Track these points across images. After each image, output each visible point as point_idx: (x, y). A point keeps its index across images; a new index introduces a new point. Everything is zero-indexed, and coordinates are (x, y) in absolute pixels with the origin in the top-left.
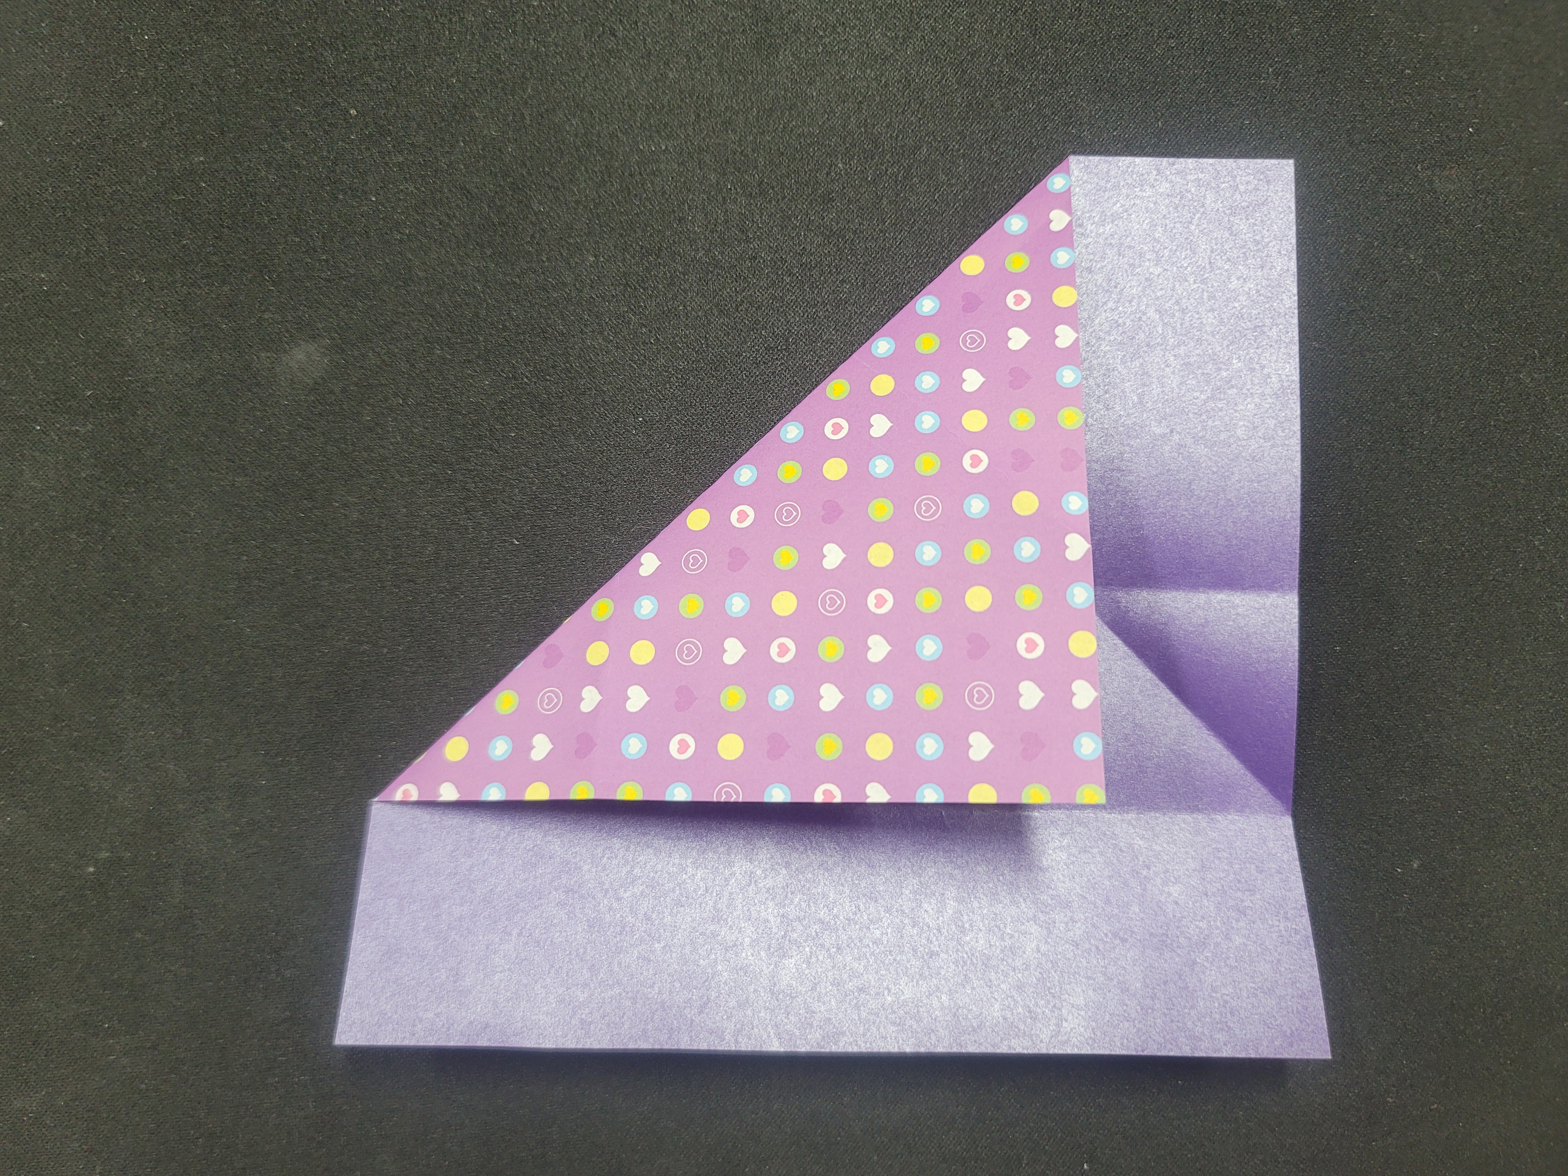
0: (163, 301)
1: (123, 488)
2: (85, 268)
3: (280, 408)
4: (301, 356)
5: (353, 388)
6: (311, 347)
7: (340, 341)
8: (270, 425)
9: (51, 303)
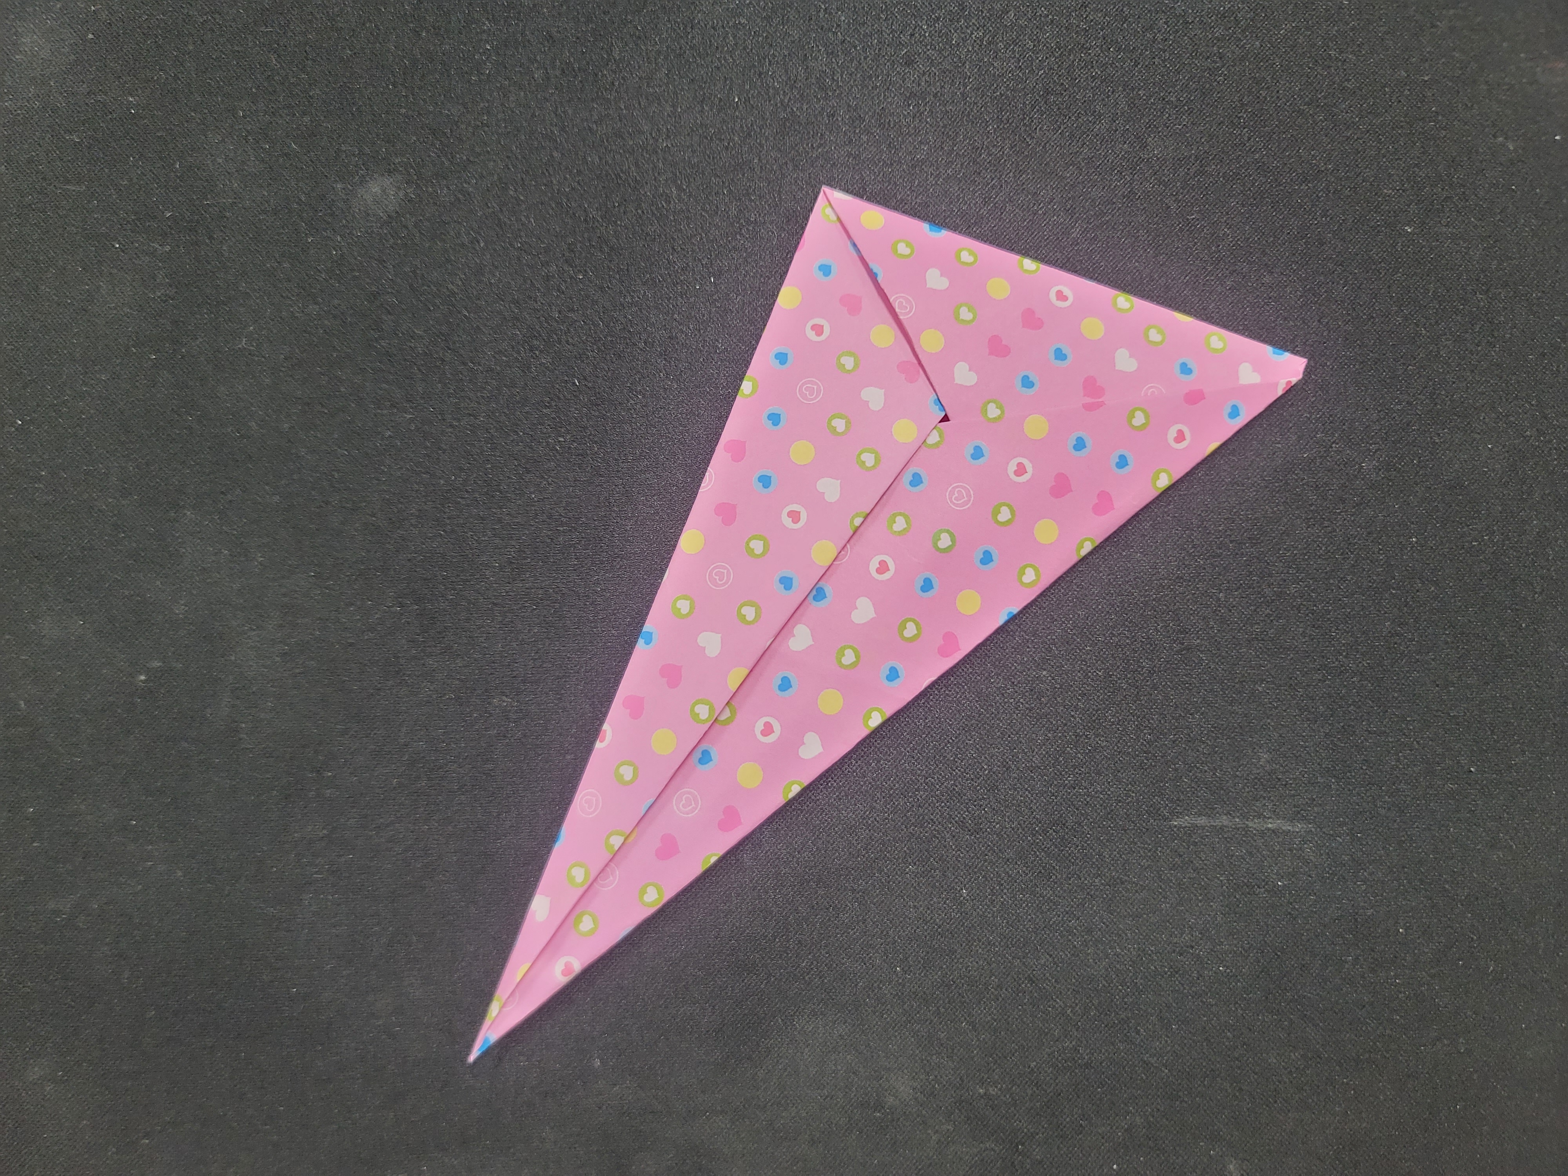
0: (244, 129)
2: (172, 93)
3: (352, 239)
4: (376, 189)
5: (427, 224)
6: (387, 181)
7: (415, 177)
8: (342, 255)
9: (137, 126)
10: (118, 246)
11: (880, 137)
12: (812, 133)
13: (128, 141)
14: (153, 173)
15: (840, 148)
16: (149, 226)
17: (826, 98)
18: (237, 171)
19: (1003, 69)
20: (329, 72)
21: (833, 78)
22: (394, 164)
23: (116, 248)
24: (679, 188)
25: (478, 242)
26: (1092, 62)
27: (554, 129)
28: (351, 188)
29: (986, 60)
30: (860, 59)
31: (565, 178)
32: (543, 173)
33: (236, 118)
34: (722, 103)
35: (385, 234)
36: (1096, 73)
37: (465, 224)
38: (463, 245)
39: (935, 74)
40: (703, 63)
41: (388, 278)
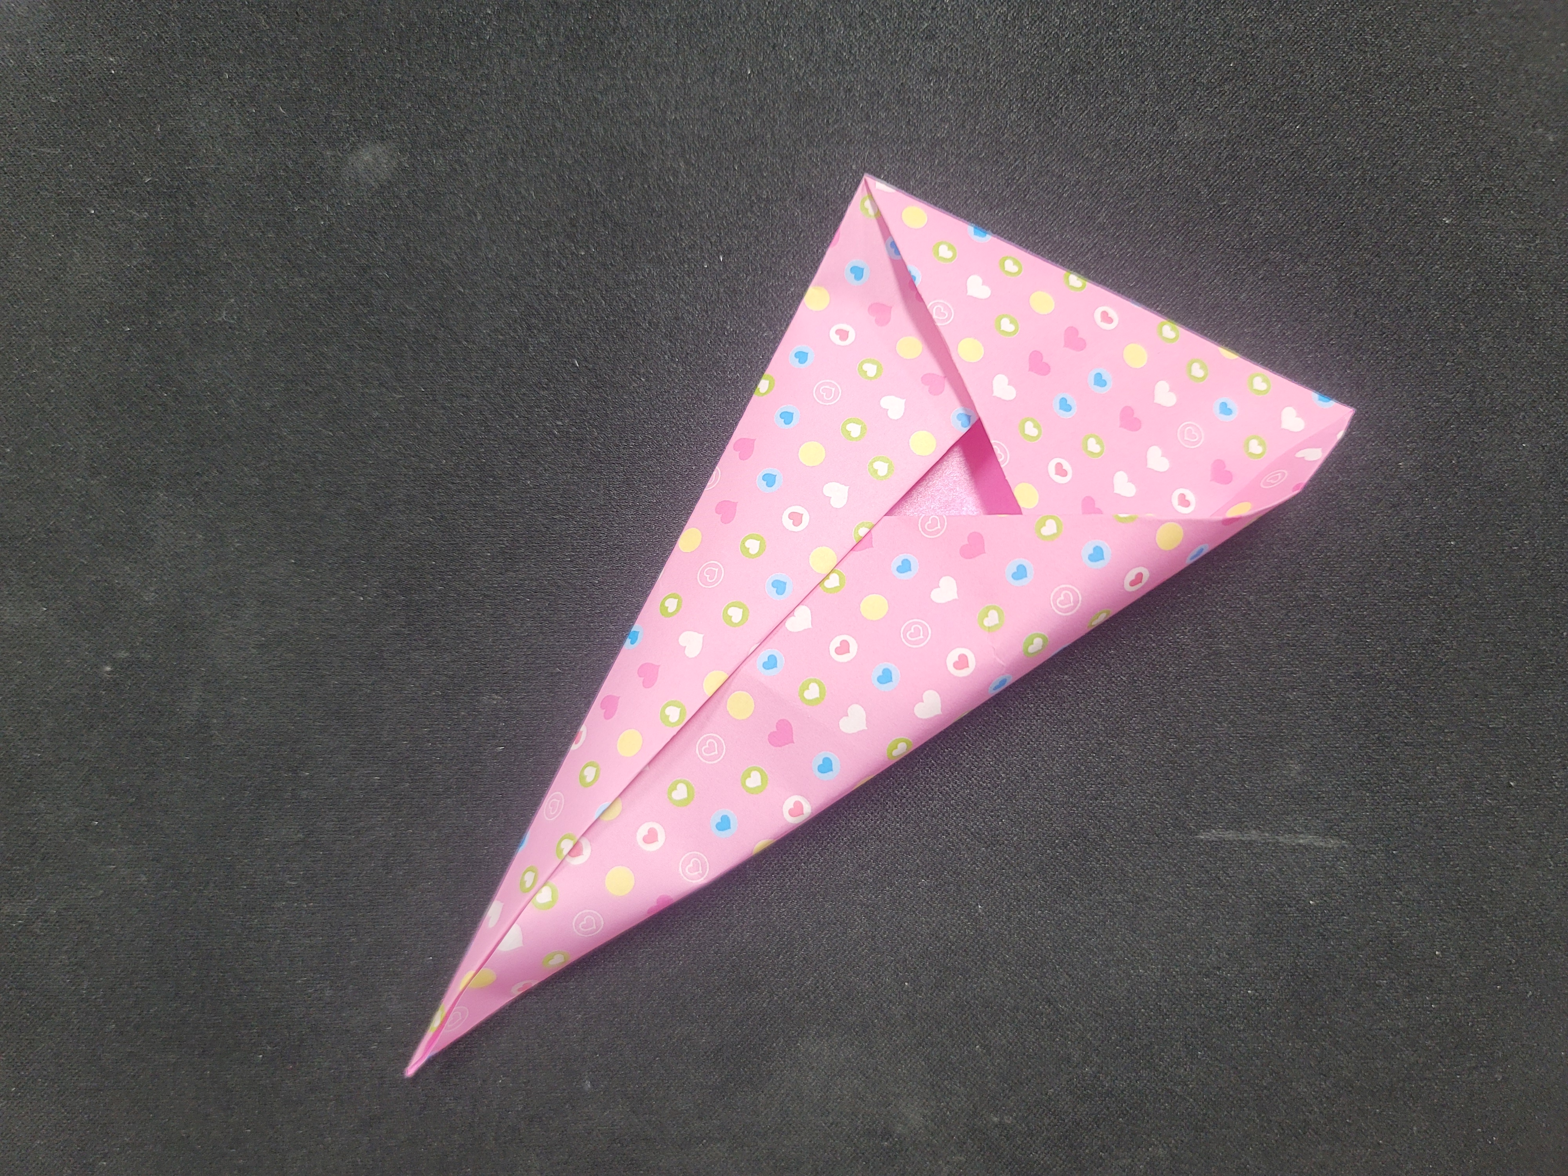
0: (230, 92)
1: (174, 279)
2: (154, 54)
3: (342, 209)
4: (367, 157)
5: (420, 194)
6: (379, 149)
7: (410, 146)
8: (330, 226)
9: (117, 87)
10: (93, 212)
11: (899, 114)
12: (827, 107)
13: (107, 103)
14: (133, 137)
15: (857, 124)
16: (127, 192)
17: (844, 72)
18: (221, 135)
19: (1027, 46)
20: (321, 35)
21: (850, 52)
22: (387, 131)
23: (91, 214)
24: (687, 162)
25: (476, 215)
26: (1121, 41)
27: (556, 98)
28: (341, 155)
29: (1010, 36)
30: (879, 33)
31: (568, 150)
32: (544, 144)
33: (221, 80)
34: (734, 76)
35: (377, 204)
36: (1125, 52)
37: (461, 196)
38: (458, 218)
39: (957, 50)
40: (714, 33)
41: (379, 250)
